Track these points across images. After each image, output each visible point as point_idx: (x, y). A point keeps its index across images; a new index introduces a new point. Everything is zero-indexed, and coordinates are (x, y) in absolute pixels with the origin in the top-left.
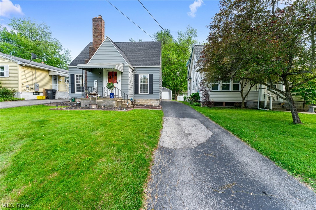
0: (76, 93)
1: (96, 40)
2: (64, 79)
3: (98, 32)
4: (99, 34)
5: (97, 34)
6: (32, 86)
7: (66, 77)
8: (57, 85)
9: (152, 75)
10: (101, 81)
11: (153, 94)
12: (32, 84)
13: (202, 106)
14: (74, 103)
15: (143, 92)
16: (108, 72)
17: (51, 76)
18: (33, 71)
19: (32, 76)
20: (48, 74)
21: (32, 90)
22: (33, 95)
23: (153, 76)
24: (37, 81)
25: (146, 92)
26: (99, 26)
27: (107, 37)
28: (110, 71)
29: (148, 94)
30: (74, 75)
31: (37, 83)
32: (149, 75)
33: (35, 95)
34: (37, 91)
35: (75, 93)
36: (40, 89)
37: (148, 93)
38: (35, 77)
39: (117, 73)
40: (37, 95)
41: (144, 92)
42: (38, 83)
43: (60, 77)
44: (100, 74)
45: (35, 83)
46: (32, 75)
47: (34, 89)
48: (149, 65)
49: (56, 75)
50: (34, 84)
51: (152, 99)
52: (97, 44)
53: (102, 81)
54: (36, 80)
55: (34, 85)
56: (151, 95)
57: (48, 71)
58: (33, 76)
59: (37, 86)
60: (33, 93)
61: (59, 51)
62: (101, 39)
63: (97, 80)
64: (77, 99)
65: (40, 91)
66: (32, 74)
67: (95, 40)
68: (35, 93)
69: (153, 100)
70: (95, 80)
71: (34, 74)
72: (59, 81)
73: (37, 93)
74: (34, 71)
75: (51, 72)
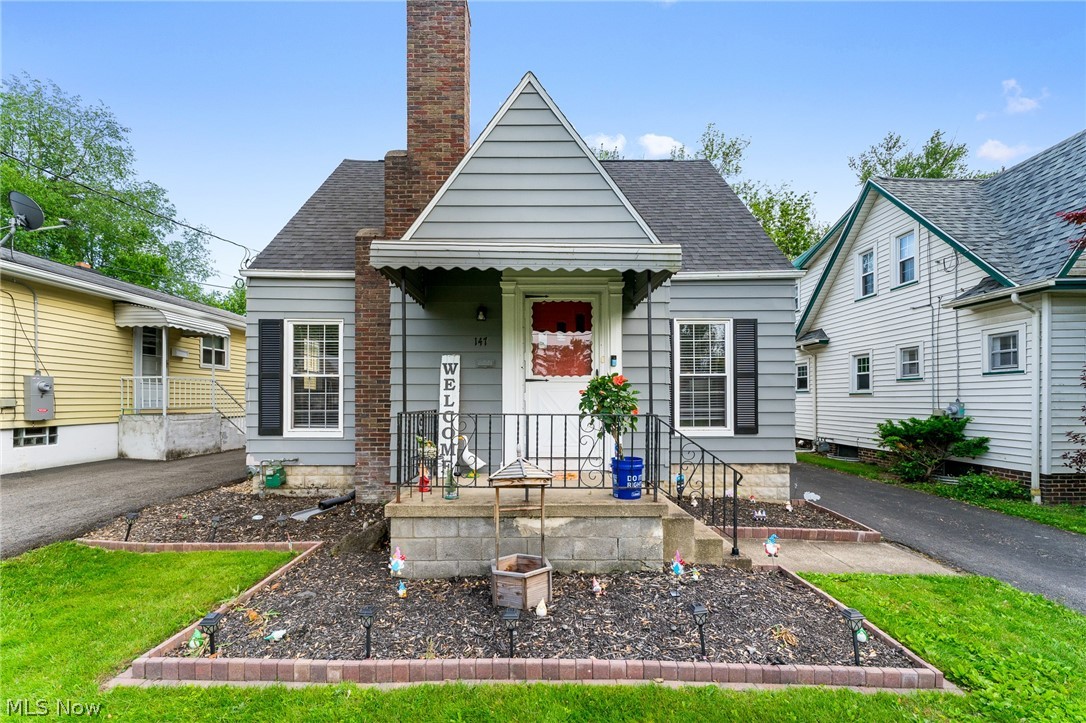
0: (289, 430)
1: (428, 116)
2: (198, 346)
3: (440, 70)
4: (448, 76)
5: (432, 81)
6: (11, 394)
7: (207, 338)
8: (160, 380)
9: (754, 322)
10: (490, 363)
11: (762, 432)
12: (10, 379)
13: (1037, 499)
14: (278, 492)
15: (699, 423)
16: (536, 306)
17: (127, 332)
18: (17, 304)
19: (12, 333)
20: (111, 321)
21: (11, 417)
22: (16, 443)
23: (761, 331)
24: (42, 359)
25: (715, 423)
26: (447, 35)
27: (525, 81)
28: (549, 299)
29: (731, 433)
30: (278, 325)
31: (43, 374)
32: (736, 322)
33: (28, 442)
34: (43, 421)
35: (286, 434)
36: (58, 409)
37: (728, 430)
38: (31, 336)
39: (594, 312)
40: (40, 441)
41: (704, 423)
42: (51, 374)
43: (177, 335)
44: (481, 317)
45: (31, 373)
46: (12, 326)
47: (20, 409)
48: (730, 266)
49: (159, 325)
50: (21, 380)
51: (752, 464)
52: (434, 136)
53: (496, 366)
54: (36, 355)
55: (21, 387)
56: (747, 443)
57: (115, 305)
58: (20, 334)
59: (43, 392)
60: (17, 432)
61: (159, 232)
62: (459, 112)
63: (456, 359)
64: (296, 470)
65: (57, 416)
66: (11, 318)
67: (421, 117)
68: (29, 431)
69: (756, 469)
70: (446, 359)
71: (22, 320)
72: (174, 358)
73: (40, 430)
74: (24, 302)
75: (132, 309)
